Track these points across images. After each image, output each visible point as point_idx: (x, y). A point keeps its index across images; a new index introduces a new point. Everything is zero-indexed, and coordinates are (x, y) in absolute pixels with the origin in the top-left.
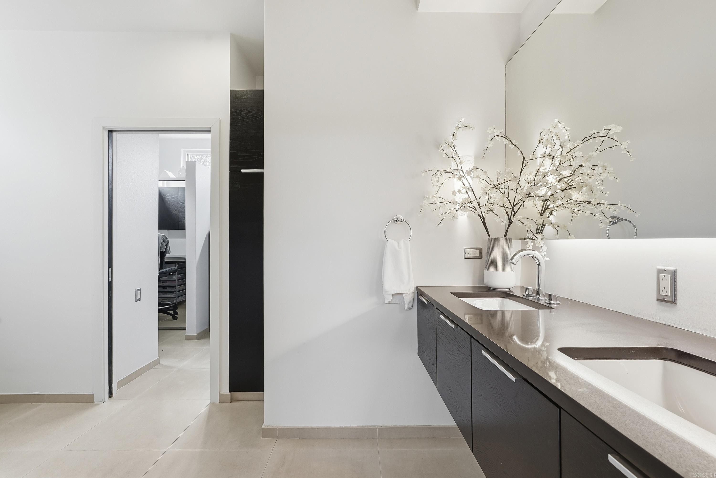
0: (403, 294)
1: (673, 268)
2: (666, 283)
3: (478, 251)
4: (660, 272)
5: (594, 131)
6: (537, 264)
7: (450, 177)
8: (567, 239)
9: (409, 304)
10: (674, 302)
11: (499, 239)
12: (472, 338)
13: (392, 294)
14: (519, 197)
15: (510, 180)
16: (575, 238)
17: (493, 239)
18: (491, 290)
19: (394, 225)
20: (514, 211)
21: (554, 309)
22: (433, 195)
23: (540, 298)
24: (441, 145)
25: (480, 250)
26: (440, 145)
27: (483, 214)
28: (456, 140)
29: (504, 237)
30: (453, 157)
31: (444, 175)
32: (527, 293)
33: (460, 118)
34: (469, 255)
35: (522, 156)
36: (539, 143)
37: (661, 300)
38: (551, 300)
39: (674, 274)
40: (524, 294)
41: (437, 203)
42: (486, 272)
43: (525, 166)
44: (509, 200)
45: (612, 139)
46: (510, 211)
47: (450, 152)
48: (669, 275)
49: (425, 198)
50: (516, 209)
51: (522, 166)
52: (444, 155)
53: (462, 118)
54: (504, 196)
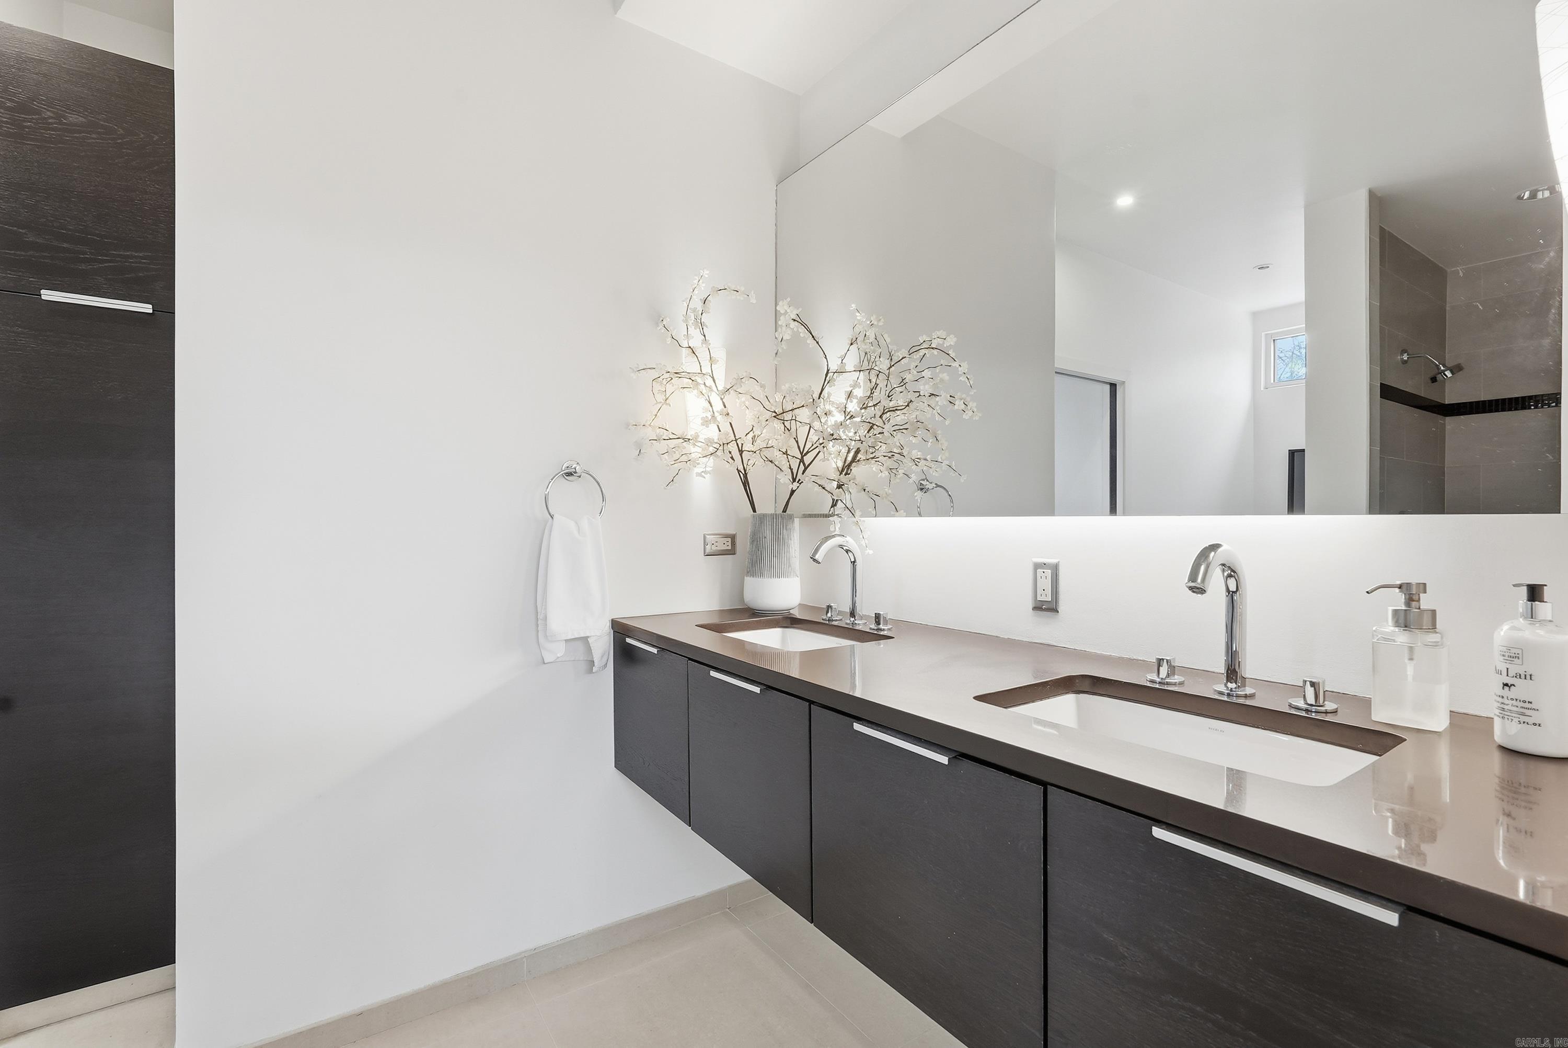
0: (590, 637)
1: (1053, 561)
2: (1045, 583)
3: (729, 540)
4: (1037, 566)
5: (925, 338)
6: (852, 562)
7: (684, 388)
8: (893, 516)
9: (601, 659)
10: (1055, 610)
11: (774, 516)
12: (812, 705)
13: (565, 640)
14: (813, 437)
15: (803, 406)
16: (906, 515)
17: (764, 516)
18: (759, 615)
19: (563, 483)
20: (804, 464)
21: (894, 638)
22: (646, 422)
23: (856, 622)
24: (663, 317)
25: (733, 538)
26: (661, 317)
27: (745, 466)
28: (709, 313)
29: (783, 512)
30: (690, 347)
31: (675, 380)
32: (829, 615)
33: (700, 269)
34: (714, 548)
35: (827, 364)
36: (852, 344)
37: (1039, 607)
38: (878, 623)
39: (1055, 569)
40: (824, 617)
41: (665, 440)
42: (748, 580)
43: (828, 382)
44: (797, 442)
45: (948, 354)
46: (795, 464)
47: (684, 335)
48: (1050, 571)
49: (629, 427)
50: (807, 460)
51: (824, 382)
52: (669, 340)
53: (705, 270)
54: (791, 435)
